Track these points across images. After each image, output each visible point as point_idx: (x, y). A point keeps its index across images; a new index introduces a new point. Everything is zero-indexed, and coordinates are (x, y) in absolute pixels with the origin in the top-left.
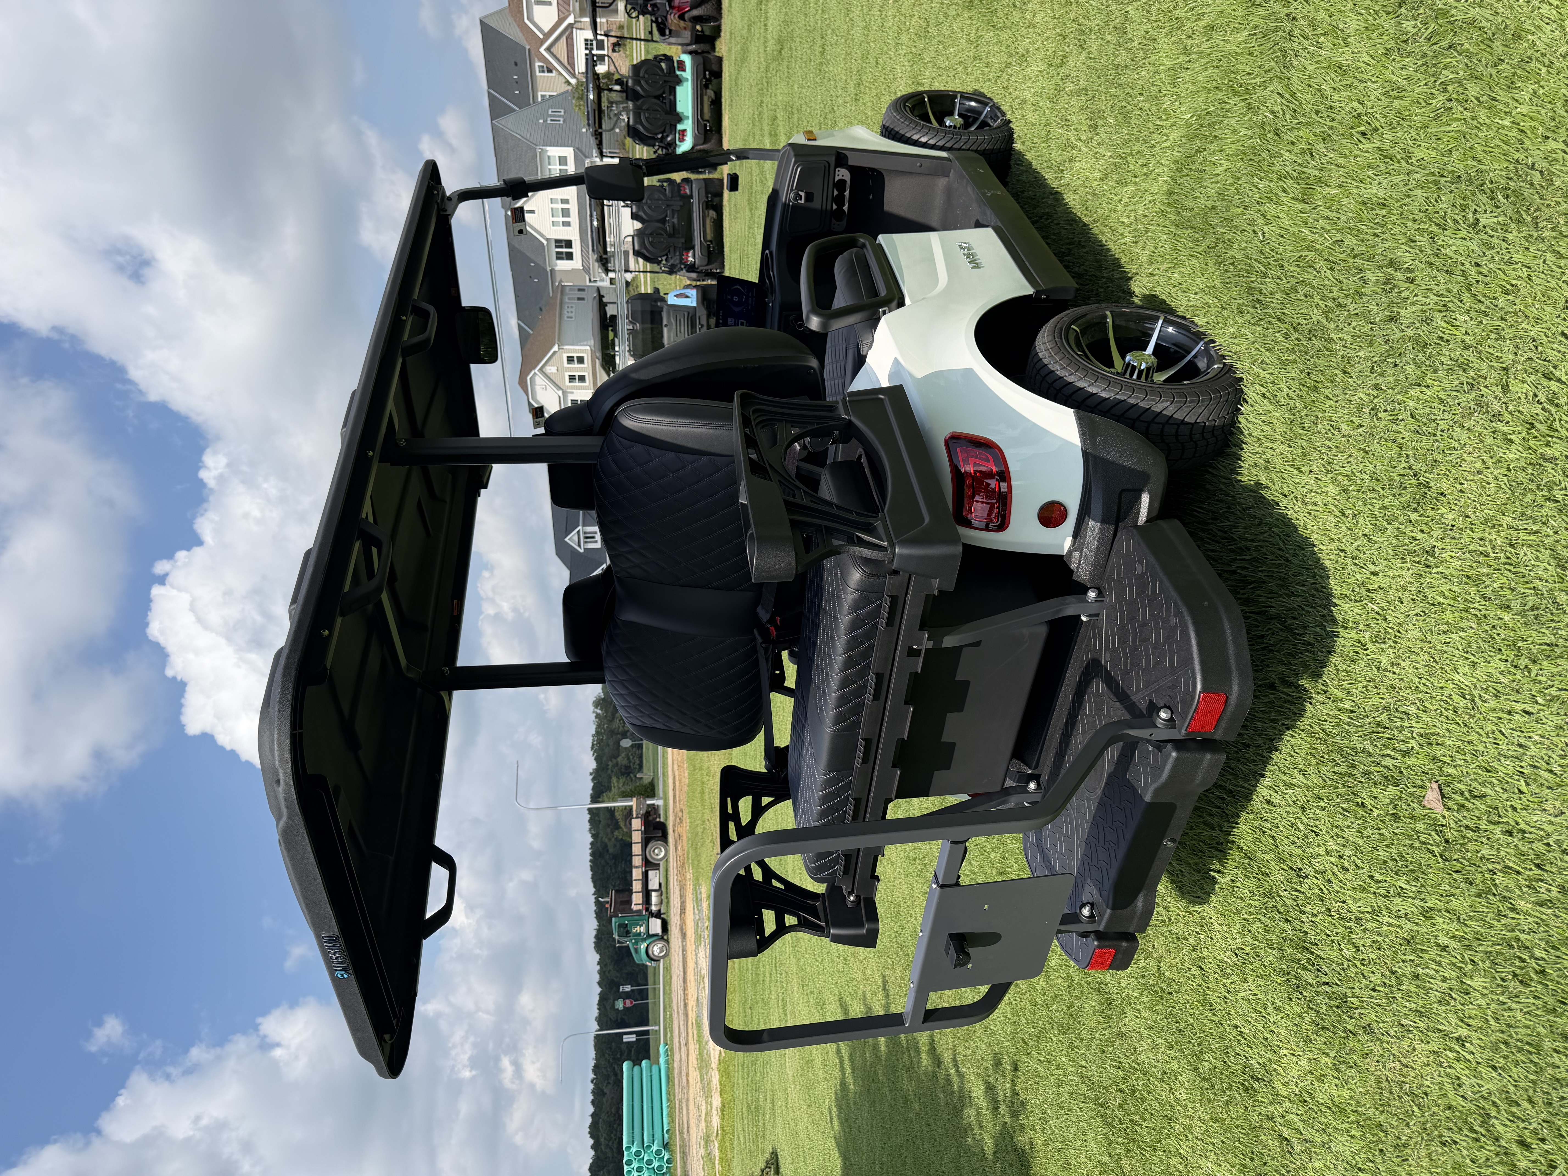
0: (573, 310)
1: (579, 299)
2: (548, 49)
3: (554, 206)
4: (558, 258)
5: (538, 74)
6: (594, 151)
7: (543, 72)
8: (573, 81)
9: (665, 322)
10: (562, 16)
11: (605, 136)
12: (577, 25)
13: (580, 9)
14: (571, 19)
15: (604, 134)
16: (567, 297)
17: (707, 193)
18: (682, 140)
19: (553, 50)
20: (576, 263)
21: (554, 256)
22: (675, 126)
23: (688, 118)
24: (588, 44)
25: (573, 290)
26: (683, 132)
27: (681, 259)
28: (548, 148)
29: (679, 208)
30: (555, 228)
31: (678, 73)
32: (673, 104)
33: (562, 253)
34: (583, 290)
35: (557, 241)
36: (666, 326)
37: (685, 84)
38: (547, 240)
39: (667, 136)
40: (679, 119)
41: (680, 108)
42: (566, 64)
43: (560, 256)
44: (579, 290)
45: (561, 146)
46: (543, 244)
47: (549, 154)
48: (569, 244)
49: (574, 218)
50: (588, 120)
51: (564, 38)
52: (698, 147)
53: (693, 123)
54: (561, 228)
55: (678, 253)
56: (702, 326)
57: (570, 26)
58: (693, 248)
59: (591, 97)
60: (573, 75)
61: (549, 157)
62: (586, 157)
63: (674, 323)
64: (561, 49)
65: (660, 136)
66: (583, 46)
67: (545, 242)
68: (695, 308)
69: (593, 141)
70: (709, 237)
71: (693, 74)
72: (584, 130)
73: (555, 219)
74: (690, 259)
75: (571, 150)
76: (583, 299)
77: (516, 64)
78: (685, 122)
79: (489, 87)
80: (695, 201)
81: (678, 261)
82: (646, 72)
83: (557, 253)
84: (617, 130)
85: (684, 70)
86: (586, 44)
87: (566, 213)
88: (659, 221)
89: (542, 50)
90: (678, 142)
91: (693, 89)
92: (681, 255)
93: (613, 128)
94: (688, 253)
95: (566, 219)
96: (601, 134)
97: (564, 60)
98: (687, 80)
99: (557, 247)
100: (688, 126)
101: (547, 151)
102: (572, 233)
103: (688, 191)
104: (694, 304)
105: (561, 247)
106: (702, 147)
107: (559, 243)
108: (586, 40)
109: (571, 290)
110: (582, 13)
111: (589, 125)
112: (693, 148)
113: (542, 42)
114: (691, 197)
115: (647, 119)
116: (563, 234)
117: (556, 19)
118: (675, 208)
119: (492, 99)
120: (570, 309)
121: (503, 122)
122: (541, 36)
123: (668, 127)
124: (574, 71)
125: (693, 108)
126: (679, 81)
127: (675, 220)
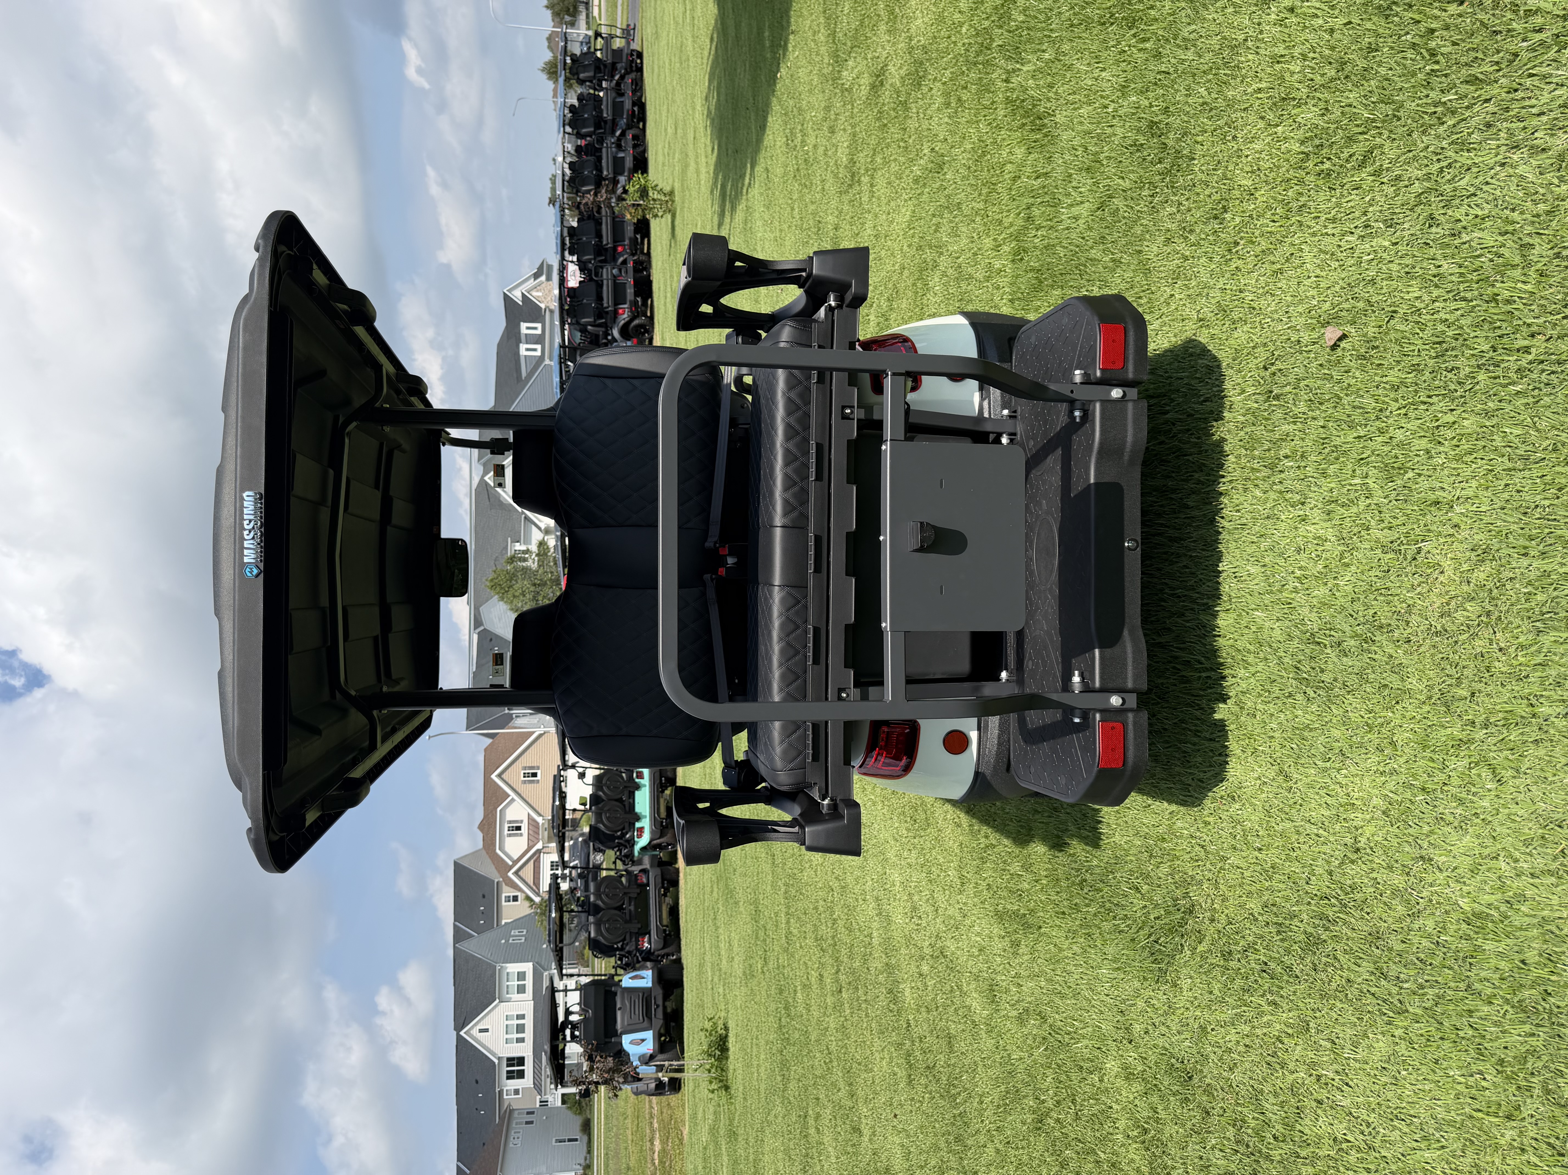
0: (520, 1135)
1: (527, 1123)
2: (516, 873)
3: (509, 1022)
4: (508, 1078)
5: (504, 903)
6: (553, 964)
7: (509, 901)
8: (537, 899)
9: (618, 1005)
10: (531, 844)
11: (566, 951)
12: (544, 850)
13: (549, 837)
14: (539, 846)
15: (565, 949)
16: (514, 1122)
17: (663, 880)
18: (640, 836)
19: (521, 873)
20: (527, 1082)
21: (505, 1075)
22: (634, 824)
23: (645, 817)
24: (553, 866)
25: (523, 1113)
26: (641, 830)
27: (637, 945)
28: (508, 965)
29: (635, 895)
30: (508, 1045)
31: (637, 780)
32: (632, 806)
33: (513, 1071)
34: (533, 1113)
35: (509, 1059)
36: (620, 1009)
37: (643, 789)
38: (499, 1059)
39: (627, 833)
40: (638, 818)
41: (638, 809)
42: (532, 884)
43: (510, 1076)
44: (528, 1113)
45: (521, 962)
46: (494, 1063)
47: (508, 971)
48: (521, 1061)
49: (529, 1034)
50: (549, 937)
51: (532, 861)
52: (655, 842)
53: (651, 820)
54: (515, 1044)
55: (634, 939)
56: (658, 1006)
57: (539, 852)
58: (649, 933)
59: (553, 915)
60: (538, 894)
61: (508, 974)
62: (545, 970)
63: (628, 1004)
64: (529, 870)
65: (619, 833)
66: (549, 867)
67: (496, 1061)
68: (650, 988)
69: (551, 955)
70: (665, 922)
71: (650, 780)
72: (545, 946)
73: (509, 1036)
74: (646, 945)
75: (530, 965)
76: (532, 1122)
77: (484, 896)
78: (643, 820)
79: (455, 920)
80: (651, 889)
81: (634, 947)
82: (608, 780)
83: (508, 1072)
84: (577, 944)
85: (643, 778)
86: (552, 866)
87: (521, 1029)
88: (616, 908)
89: (510, 874)
90: (636, 839)
91: (650, 792)
92: (637, 941)
93: (574, 942)
94: (644, 938)
95: (520, 1035)
96: (561, 949)
97: (530, 881)
98: (645, 786)
99: (508, 1066)
100: (645, 823)
101: (506, 968)
102: (526, 1050)
103: (645, 880)
104: (650, 985)
105: (513, 1065)
106: (658, 841)
107: (511, 1061)
108: (552, 862)
109: (519, 1114)
110: (550, 840)
111: (549, 941)
112: (650, 842)
113: (511, 867)
114: (648, 885)
115: (608, 818)
116: (516, 1051)
117: (526, 847)
118: (632, 895)
119: (456, 929)
120: (516, 1136)
121: (466, 945)
122: (510, 863)
123: (627, 825)
124: (539, 890)
125: (650, 807)
126: (638, 787)
127: (632, 908)
